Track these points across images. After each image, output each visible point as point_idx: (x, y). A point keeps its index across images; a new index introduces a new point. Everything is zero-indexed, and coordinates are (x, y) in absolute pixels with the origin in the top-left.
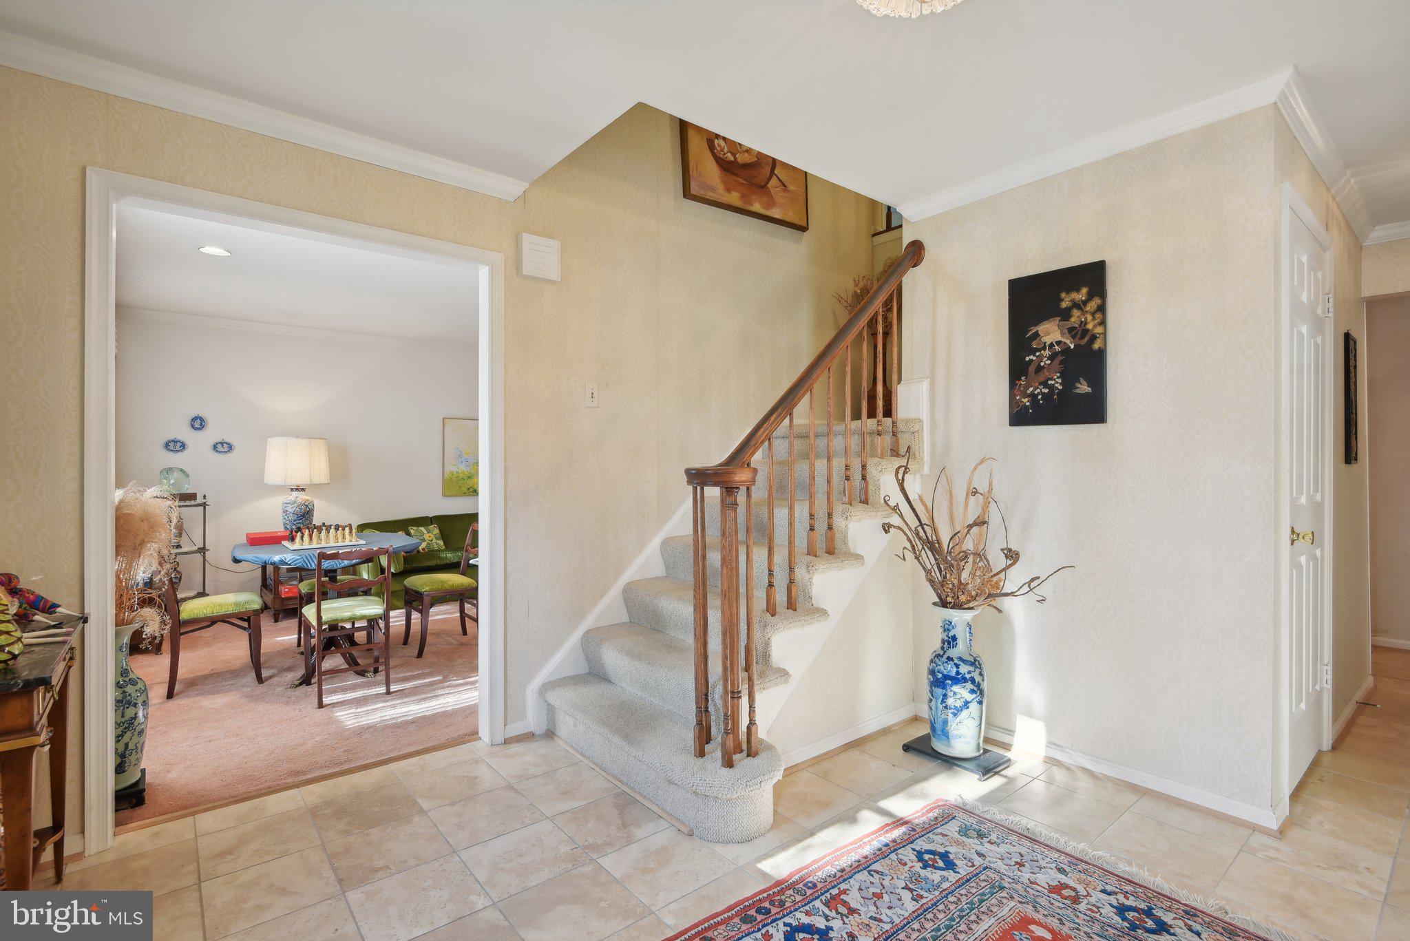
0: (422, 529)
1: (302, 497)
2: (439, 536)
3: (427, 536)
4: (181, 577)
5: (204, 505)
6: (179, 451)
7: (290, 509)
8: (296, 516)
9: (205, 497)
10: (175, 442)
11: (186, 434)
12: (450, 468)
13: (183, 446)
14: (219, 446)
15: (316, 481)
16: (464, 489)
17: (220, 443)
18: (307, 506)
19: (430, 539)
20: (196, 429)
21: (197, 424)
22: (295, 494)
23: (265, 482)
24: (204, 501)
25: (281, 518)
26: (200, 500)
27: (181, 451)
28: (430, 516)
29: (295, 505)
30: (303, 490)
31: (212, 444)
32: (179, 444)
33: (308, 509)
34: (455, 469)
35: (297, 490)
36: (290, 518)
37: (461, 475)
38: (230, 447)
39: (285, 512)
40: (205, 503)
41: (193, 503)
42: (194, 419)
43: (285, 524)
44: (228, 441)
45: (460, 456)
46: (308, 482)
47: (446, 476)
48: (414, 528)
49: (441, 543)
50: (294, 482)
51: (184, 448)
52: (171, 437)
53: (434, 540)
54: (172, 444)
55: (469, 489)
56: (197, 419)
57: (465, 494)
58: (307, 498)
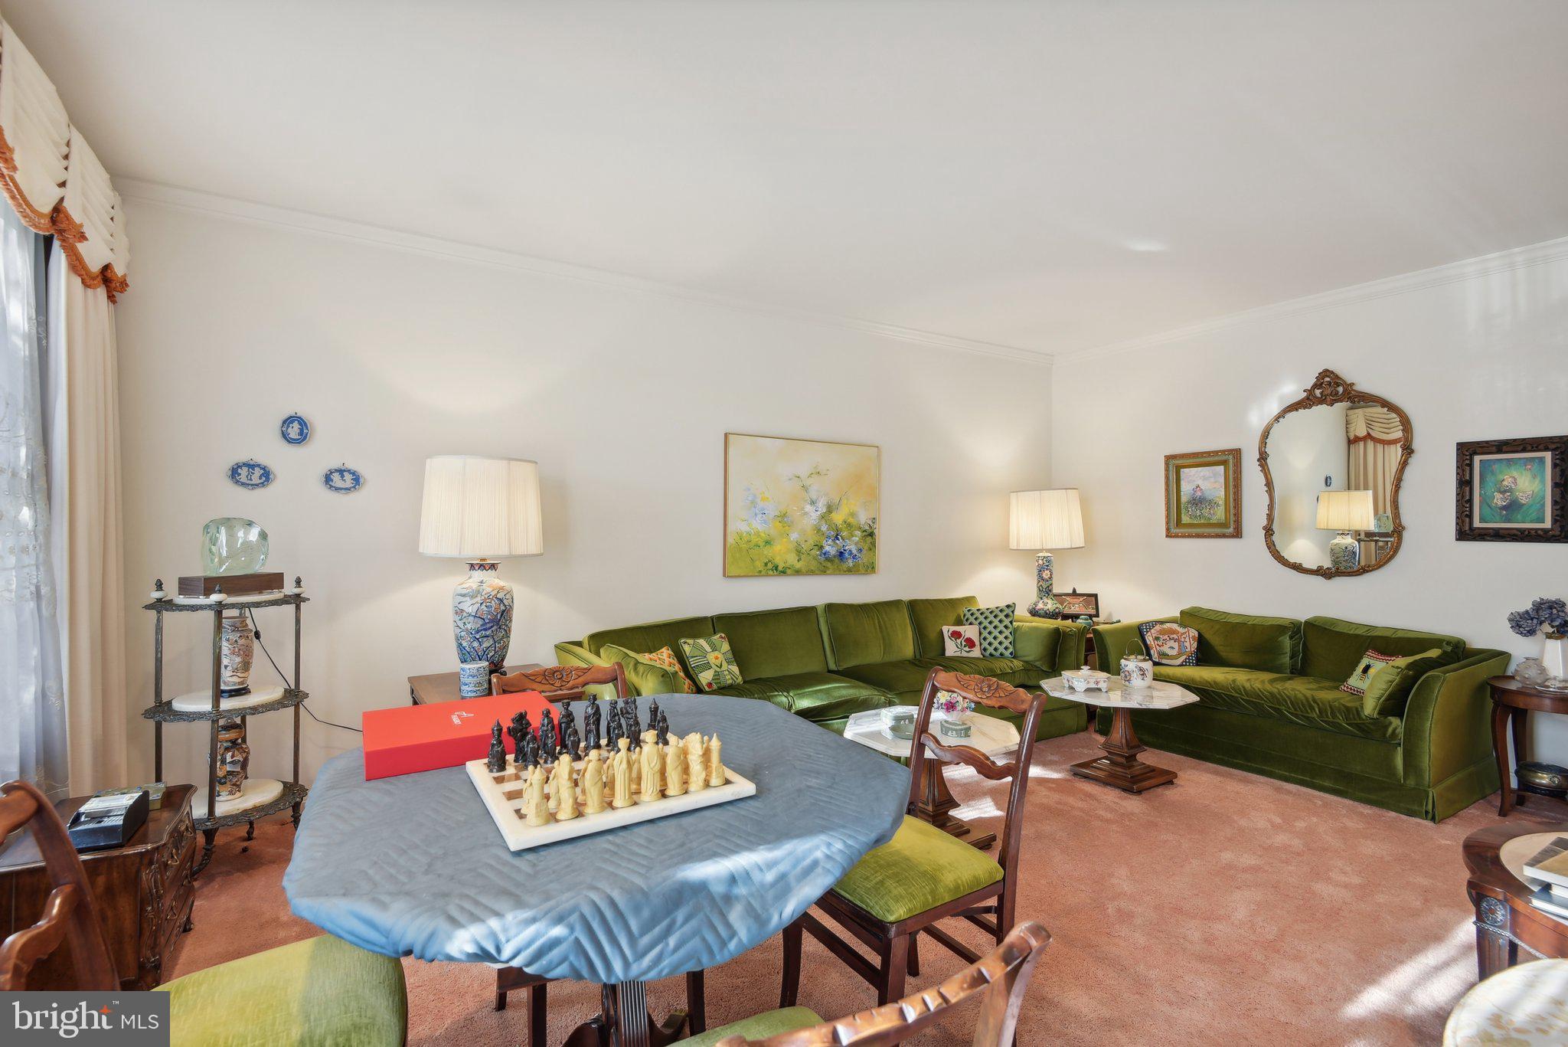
0: (702, 642)
1: (492, 581)
2: (730, 655)
3: (711, 657)
4: (246, 760)
5: (297, 600)
6: (257, 485)
7: (469, 607)
8: (481, 622)
9: (298, 582)
10: (251, 466)
11: (272, 452)
12: (739, 526)
13: (267, 476)
14: (336, 477)
15: (521, 550)
16: (759, 565)
17: (336, 471)
18: (501, 600)
19: (718, 662)
20: (290, 441)
21: (294, 431)
22: (478, 575)
23: (421, 550)
24: (297, 591)
25: (452, 625)
26: (289, 588)
27: (263, 485)
28: (709, 615)
29: (479, 599)
30: (493, 567)
31: (325, 471)
32: (258, 472)
33: (503, 608)
34: (744, 528)
35: (482, 567)
36: (469, 626)
37: (755, 539)
38: (357, 480)
39: (459, 612)
40: (298, 596)
41: (276, 595)
42: (288, 421)
43: (458, 638)
44: (350, 466)
45: (753, 503)
46: (504, 551)
47: (730, 540)
48: (689, 641)
49: (735, 669)
50: (476, 552)
51: (268, 479)
52: (243, 458)
53: (725, 666)
54: (244, 472)
55: (766, 564)
56: (292, 422)
57: (759, 574)
58: (502, 583)
